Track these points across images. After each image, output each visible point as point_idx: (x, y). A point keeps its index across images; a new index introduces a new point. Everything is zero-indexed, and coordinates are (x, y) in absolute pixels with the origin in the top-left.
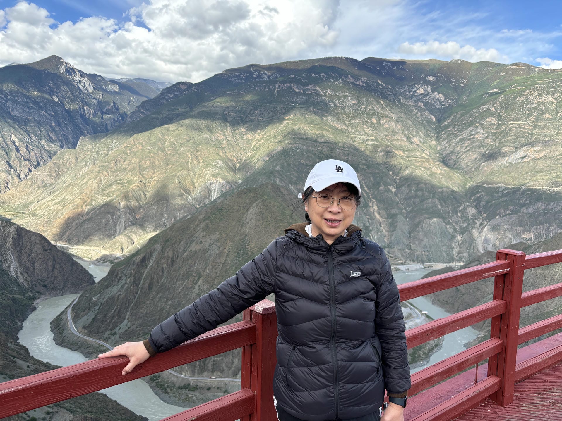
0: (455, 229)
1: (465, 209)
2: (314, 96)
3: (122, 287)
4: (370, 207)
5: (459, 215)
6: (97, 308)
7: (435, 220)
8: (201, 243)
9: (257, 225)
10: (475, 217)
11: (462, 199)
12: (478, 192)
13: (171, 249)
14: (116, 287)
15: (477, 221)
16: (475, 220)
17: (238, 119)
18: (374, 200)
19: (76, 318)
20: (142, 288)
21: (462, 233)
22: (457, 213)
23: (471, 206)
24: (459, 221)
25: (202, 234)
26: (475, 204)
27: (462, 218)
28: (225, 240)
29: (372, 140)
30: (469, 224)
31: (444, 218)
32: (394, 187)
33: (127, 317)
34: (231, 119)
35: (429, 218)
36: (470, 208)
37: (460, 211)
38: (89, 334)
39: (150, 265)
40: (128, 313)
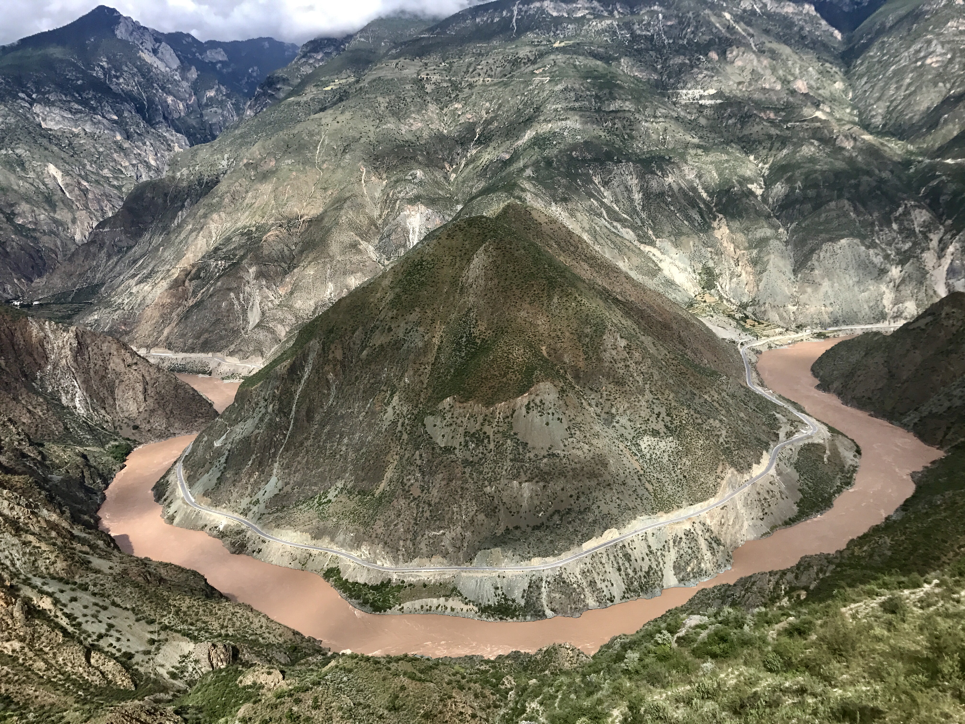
0: (887, 257)
1: (907, 213)
2: (589, 20)
3: (261, 420)
4: (714, 229)
5: (895, 226)
6: (223, 460)
7: (844, 241)
8: (390, 329)
9: (488, 287)
10: (928, 228)
11: (899, 194)
12: (935, 177)
13: (339, 346)
14: (250, 421)
15: (931, 236)
16: (929, 235)
17: (445, 85)
18: (721, 216)
19: (190, 478)
20: (296, 420)
21: (902, 263)
22: (889, 225)
23: (919, 207)
24: (894, 239)
25: (390, 314)
26: (928, 201)
27: (900, 232)
28: (433, 321)
29: (712, 97)
30: (915, 244)
31: (862, 237)
32: (760, 185)
33: (275, 472)
34: (433, 87)
35: (832, 240)
36: (917, 211)
37: (896, 219)
38: (215, 505)
39: (306, 377)
40: (276, 465)
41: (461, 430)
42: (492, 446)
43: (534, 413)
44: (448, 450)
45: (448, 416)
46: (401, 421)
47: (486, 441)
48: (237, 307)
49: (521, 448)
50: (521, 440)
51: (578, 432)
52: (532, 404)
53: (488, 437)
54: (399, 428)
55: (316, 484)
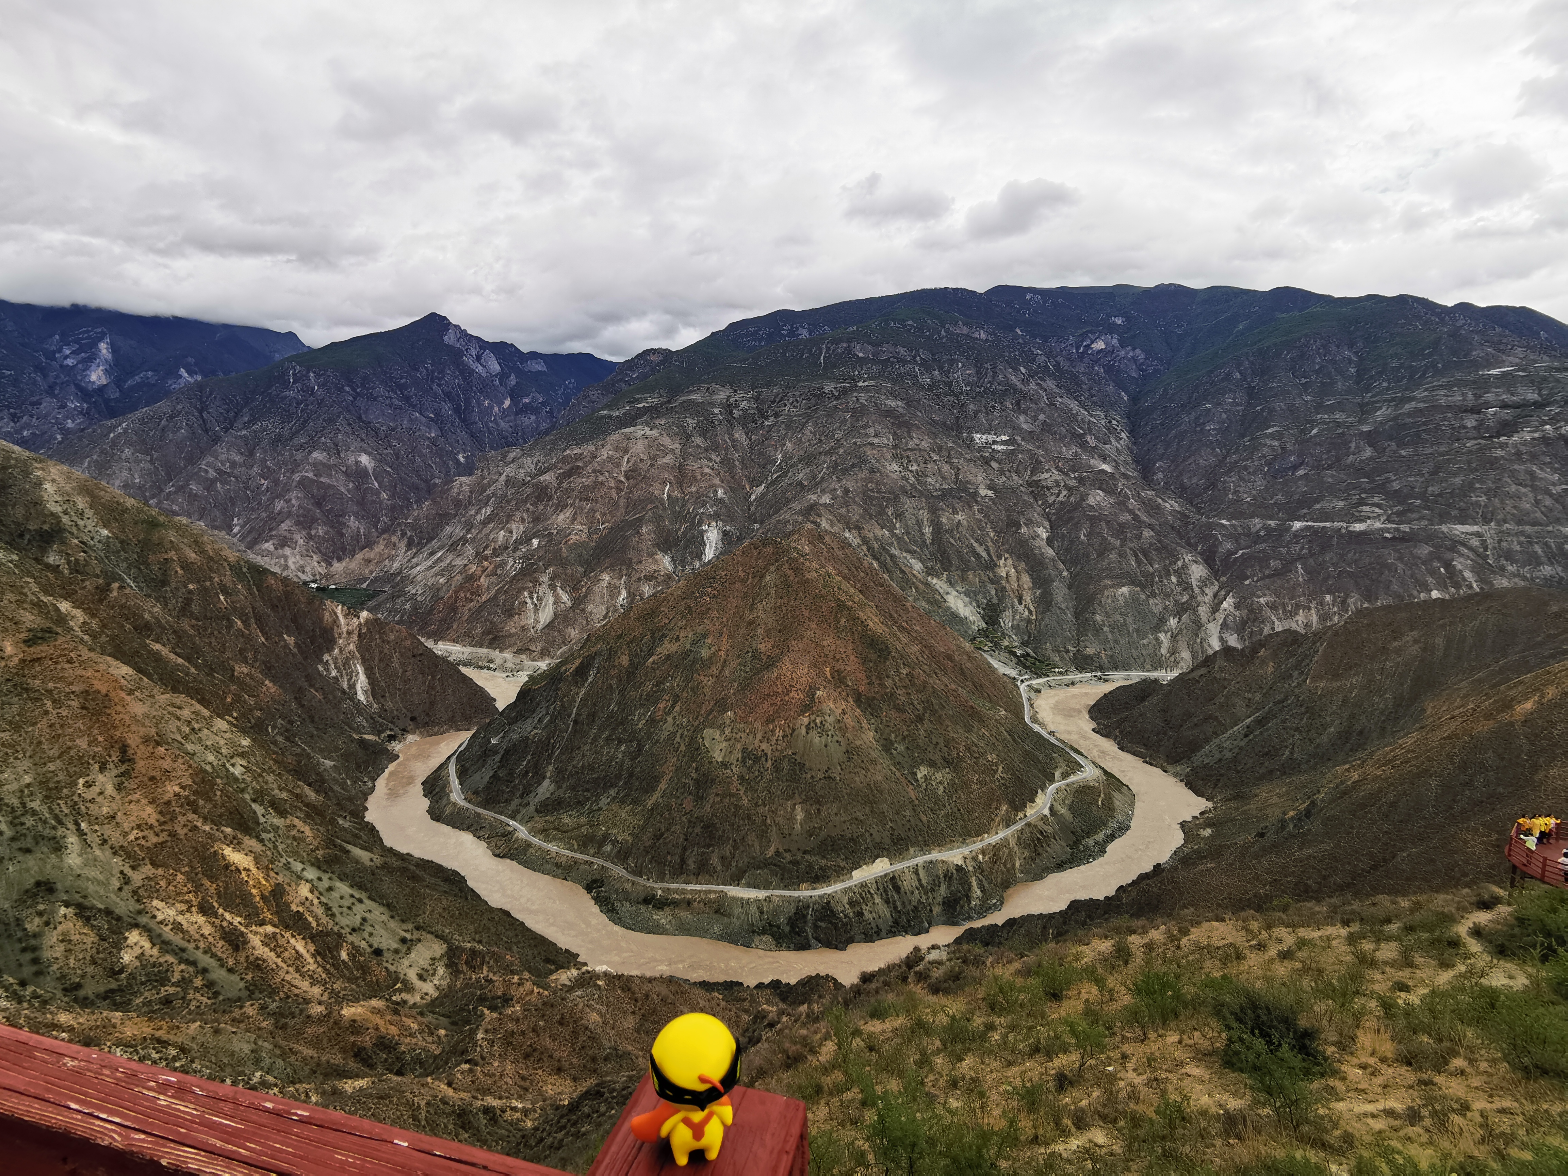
0: (1165, 607)
1: (1185, 567)
3: (541, 721)
5: (1174, 579)
6: (498, 758)
7: (1125, 590)
8: (678, 639)
10: (1204, 583)
11: (1178, 549)
14: (529, 721)
15: (1207, 590)
16: (1205, 589)
17: (752, 412)
18: (1007, 555)
19: (462, 774)
20: (576, 722)
21: (1179, 615)
22: (1168, 576)
23: (1196, 562)
24: (1172, 591)
25: (680, 624)
26: (1205, 557)
27: (1179, 584)
30: (1192, 597)
31: (1143, 587)
33: (548, 775)
35: (1113, 586)
36: (1195, 566)
37: (1175, 571)
38: (487, 804)
39: (590, 680)
40: (551, 768)
41: (739, 746)
42: (769, 764)
43: (814, 734)
44: (725, 765)
45: (727, 731)
46: (680, 731)
47: (763, 759)
48: (530, 606)
49: (797, 768)
50: (799, 760)
51: (856, 757)
52: (812, 725)
53: (766, 754)
54: (678, 739)
55: (587, 790)
